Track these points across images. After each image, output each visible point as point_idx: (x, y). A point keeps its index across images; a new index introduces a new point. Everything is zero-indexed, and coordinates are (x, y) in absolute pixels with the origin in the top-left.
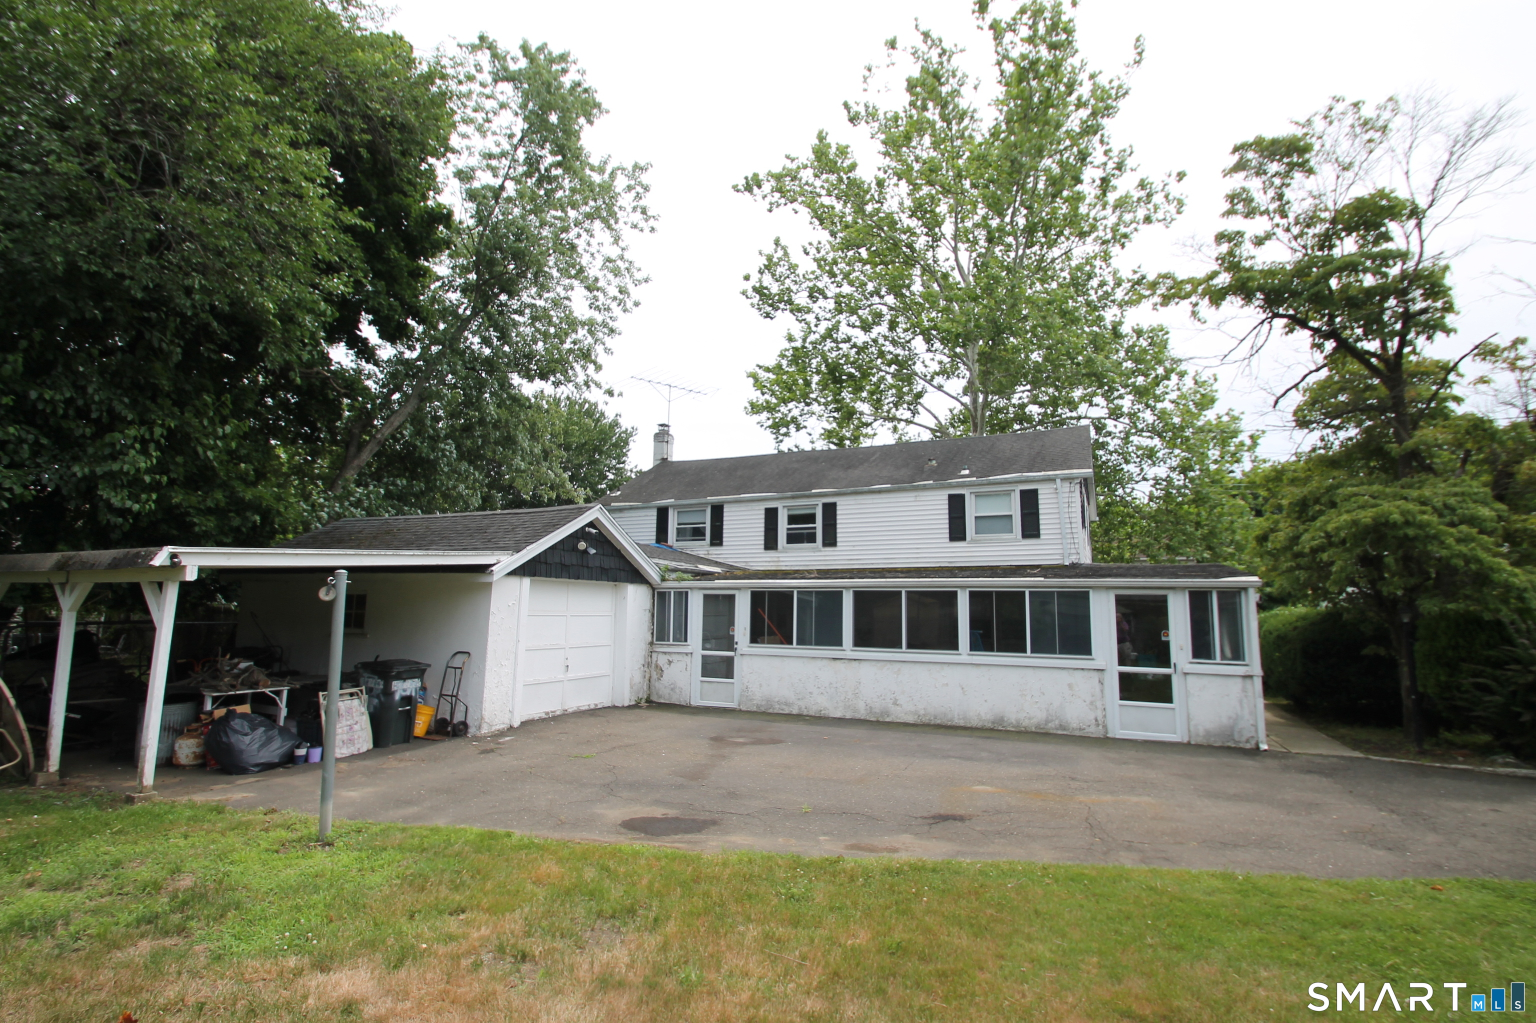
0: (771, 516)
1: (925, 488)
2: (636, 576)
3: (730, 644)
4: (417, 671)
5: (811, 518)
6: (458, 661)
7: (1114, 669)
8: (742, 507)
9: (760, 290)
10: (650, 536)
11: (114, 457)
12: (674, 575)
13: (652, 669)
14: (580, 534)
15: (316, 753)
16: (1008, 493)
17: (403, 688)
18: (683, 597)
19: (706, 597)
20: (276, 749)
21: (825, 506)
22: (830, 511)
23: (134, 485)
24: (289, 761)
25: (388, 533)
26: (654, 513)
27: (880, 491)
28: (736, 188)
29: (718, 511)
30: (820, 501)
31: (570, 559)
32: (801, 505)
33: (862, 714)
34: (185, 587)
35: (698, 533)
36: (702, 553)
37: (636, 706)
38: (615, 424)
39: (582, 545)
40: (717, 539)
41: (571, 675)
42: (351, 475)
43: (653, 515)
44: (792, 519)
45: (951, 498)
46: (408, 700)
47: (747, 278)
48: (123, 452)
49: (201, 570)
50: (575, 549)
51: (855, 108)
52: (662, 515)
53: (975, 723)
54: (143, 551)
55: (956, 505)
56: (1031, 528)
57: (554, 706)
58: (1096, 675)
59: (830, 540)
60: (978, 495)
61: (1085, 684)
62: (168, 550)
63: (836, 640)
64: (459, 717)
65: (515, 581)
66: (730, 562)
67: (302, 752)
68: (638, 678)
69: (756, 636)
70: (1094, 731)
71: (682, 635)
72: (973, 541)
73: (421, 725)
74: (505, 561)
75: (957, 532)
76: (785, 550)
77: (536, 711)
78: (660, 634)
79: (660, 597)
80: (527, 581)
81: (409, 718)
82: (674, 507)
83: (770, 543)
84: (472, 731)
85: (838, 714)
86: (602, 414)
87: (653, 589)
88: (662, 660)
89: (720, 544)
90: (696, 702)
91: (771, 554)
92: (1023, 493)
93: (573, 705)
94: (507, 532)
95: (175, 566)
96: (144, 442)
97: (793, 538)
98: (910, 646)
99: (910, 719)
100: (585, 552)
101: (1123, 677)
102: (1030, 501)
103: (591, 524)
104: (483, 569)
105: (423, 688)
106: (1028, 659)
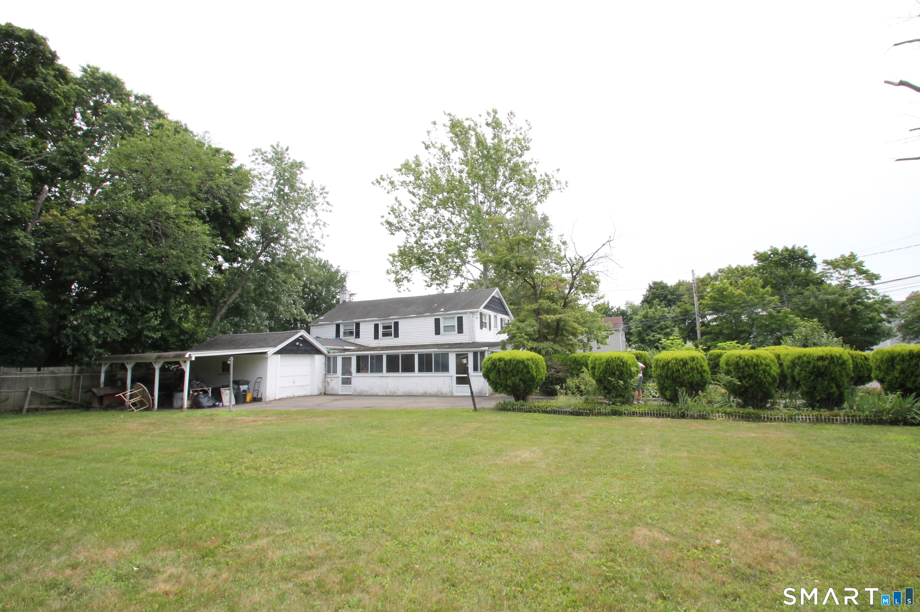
0: (376, 326)
1: (427, 316)
2: (319, 352)
3: (350, 373)
4: (247, 383)
5: (390, 327)
6: (259, 380)
7: (455, 375)
8: (367, 324)
9: (389, 224)
10: (333, 335)
11: (147, 322)
12: (332, 351)
13: (325, 382)
14: (297, 340)
15: (221, 404)
16: (454, 318)
17: (243, 387)
18: (335, 358)
19: (343, 358)
20: (210, 403)
21: (395, 323)
22: (396, 324)
23: (155, 329)
24: (214, 406)
25: (235, 341)
26: (335, 326)
27: (413, 317)
28: (373, 183)
29: (358, 325)
30: (393, 321)
31: (293, 348)
32: (387, 322)
33: (388, 393)
34: (192, 362)
35: (351, 333)
36: (352, 341)
37: (320, 395)
38: (337, 272)
39: (297, 344)
40: (358, 335)
41: (296, 384)
42: (218, 318)
43: (334, 327)
44: (384, 328)
45: (436, 319)
46: (244, 391)
47: (383, 217)
48: (150, 320)
49: (196, 358)
50: (295, 345)
51: (427, 143)
52: (338, 326)
53: (419, 394)
54: (182, 352)
55: (437, 322)
56: (460, 330)
57: (290, 394)
58: (450, 378)
59: (397, 335)
60: (445, 319)
61: (447, 381)
62: (189, 353)
63: (381, 371)
64: (259, 396)
65: (275, 356)
66: (362, 344)
67: (217, 404)
68: (320, 386)
69: (358, 371)
70: (449, 394)
71: (335, 372)
72: (443, 335)
73: (249, 398)
74: (271, 351)
75: (437, 332)
76: (381, 339)
77: (284, 395)
78: (328, 371)
79: (328, 359)
80: (279, 356)
81: (245, 396)
82: (342, 324)
83: (376, 337)
84: (263, 400)
85: (382, 394)
86: (331, 266)
87: (326, 356)
88: (329, 380)
89: (359, 337)
90: (340, 393)
91: (377, 341)
92: (458, 317)
93: (297, 394)
94: (273, 340)
95: (190, 357)
96: (156, 316)
97: (384, 335)
98: (402, 371)
99: (402, 394)
100: (299, 345)
101: (457, 378)
102: (460, 320)
103: (301, 337)
104: (265, 353)
105: (249, 389)
106: (433, 374)
